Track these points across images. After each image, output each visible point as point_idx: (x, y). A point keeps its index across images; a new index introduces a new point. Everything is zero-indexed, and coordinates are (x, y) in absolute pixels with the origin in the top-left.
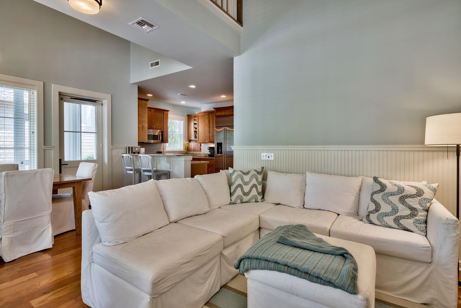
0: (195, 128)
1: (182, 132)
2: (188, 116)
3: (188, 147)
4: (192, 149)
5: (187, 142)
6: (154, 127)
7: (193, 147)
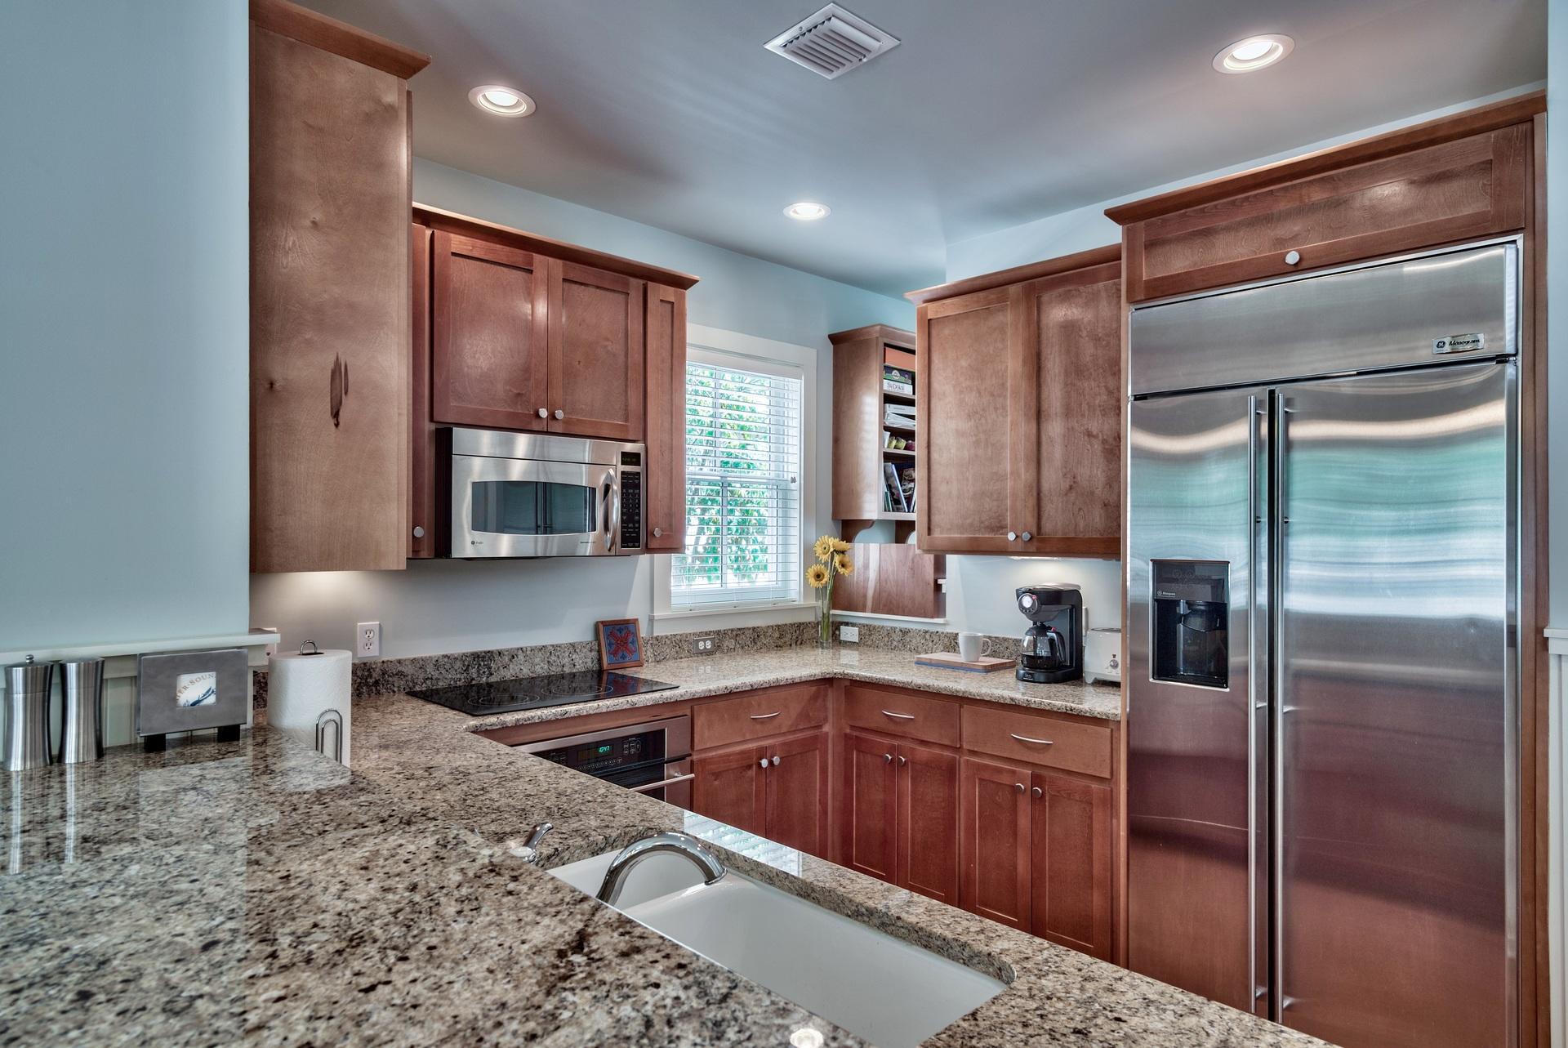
0: (886, 429)
1: (794, 466)
2: (835, 339)
3: (836, 577)
4: (870, 593)
5: (833, 542)
6: (552, 417)
7: (872, 575)
